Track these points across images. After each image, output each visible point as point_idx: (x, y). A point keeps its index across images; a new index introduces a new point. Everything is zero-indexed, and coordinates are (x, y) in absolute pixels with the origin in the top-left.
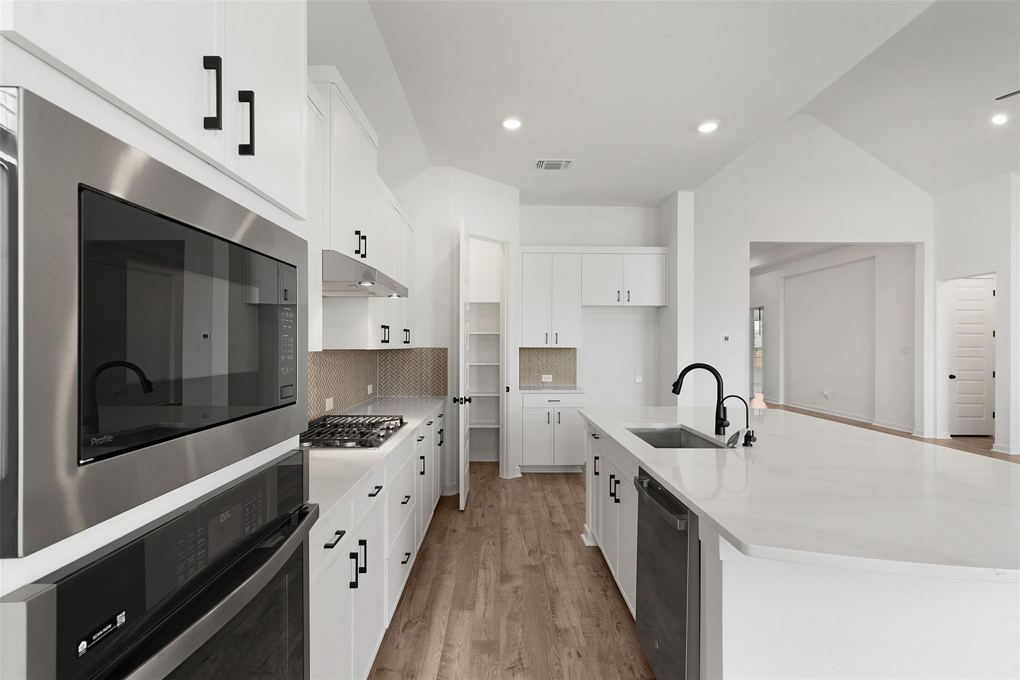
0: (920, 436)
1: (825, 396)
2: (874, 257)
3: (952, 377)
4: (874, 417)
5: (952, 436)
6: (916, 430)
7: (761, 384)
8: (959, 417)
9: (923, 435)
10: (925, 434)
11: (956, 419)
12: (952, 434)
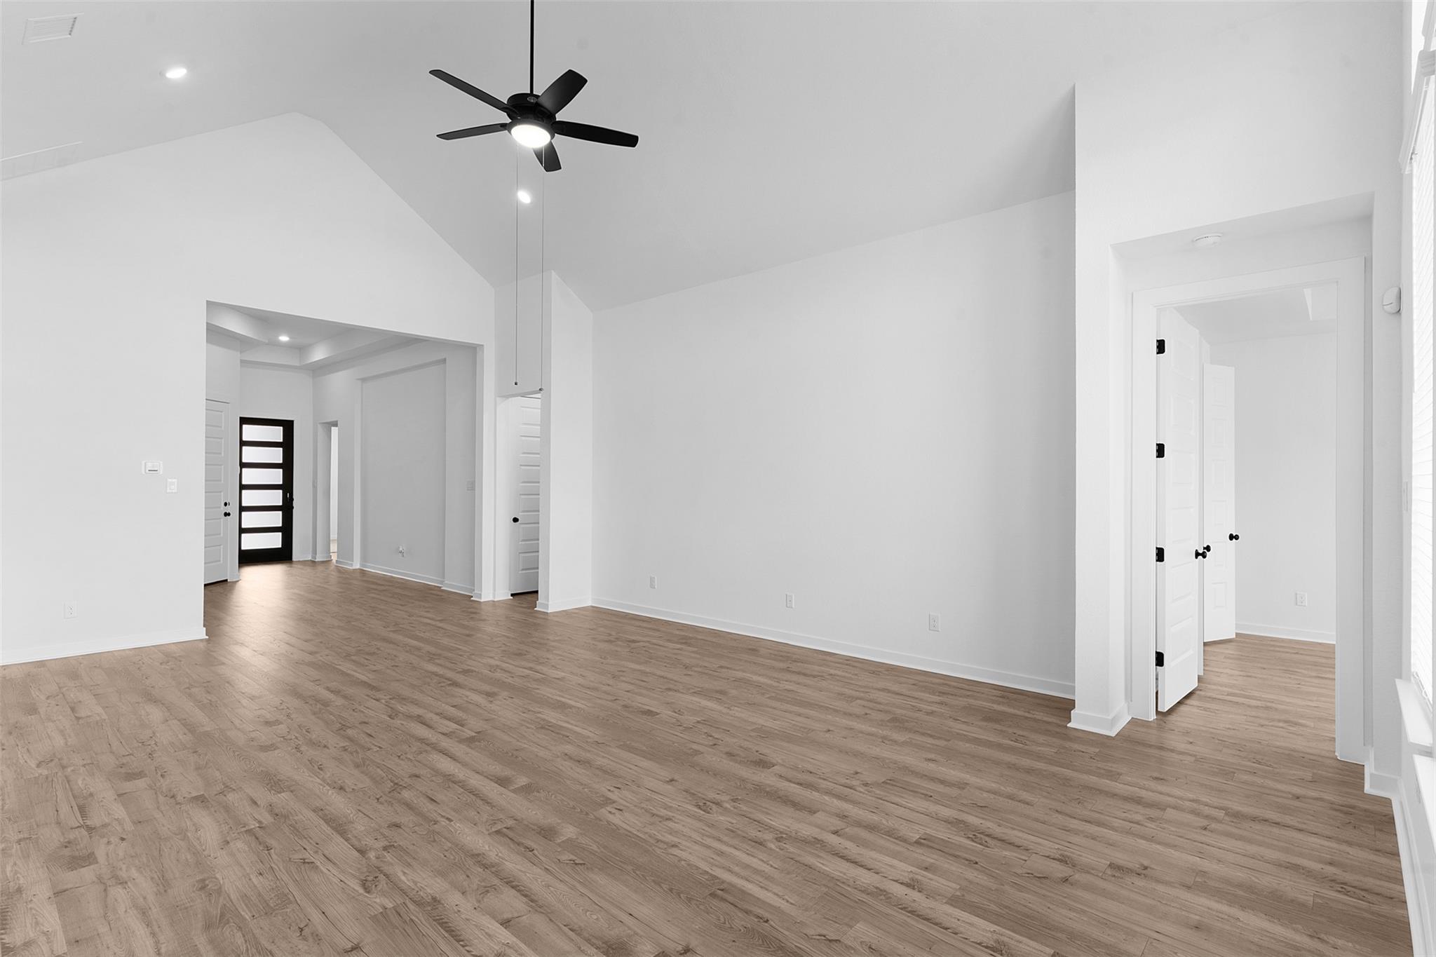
0: (478, 600)
1: (401, 552)
2: (444, 361)
3: (515, 520)
4: (444, 577)
5: (512, 595)
6: (476, 592)
7: (335, 540)
8: (523, 570)
9: (481, 598)
10: (483, 596)
11: (520, 572)
12: (513, 593)
